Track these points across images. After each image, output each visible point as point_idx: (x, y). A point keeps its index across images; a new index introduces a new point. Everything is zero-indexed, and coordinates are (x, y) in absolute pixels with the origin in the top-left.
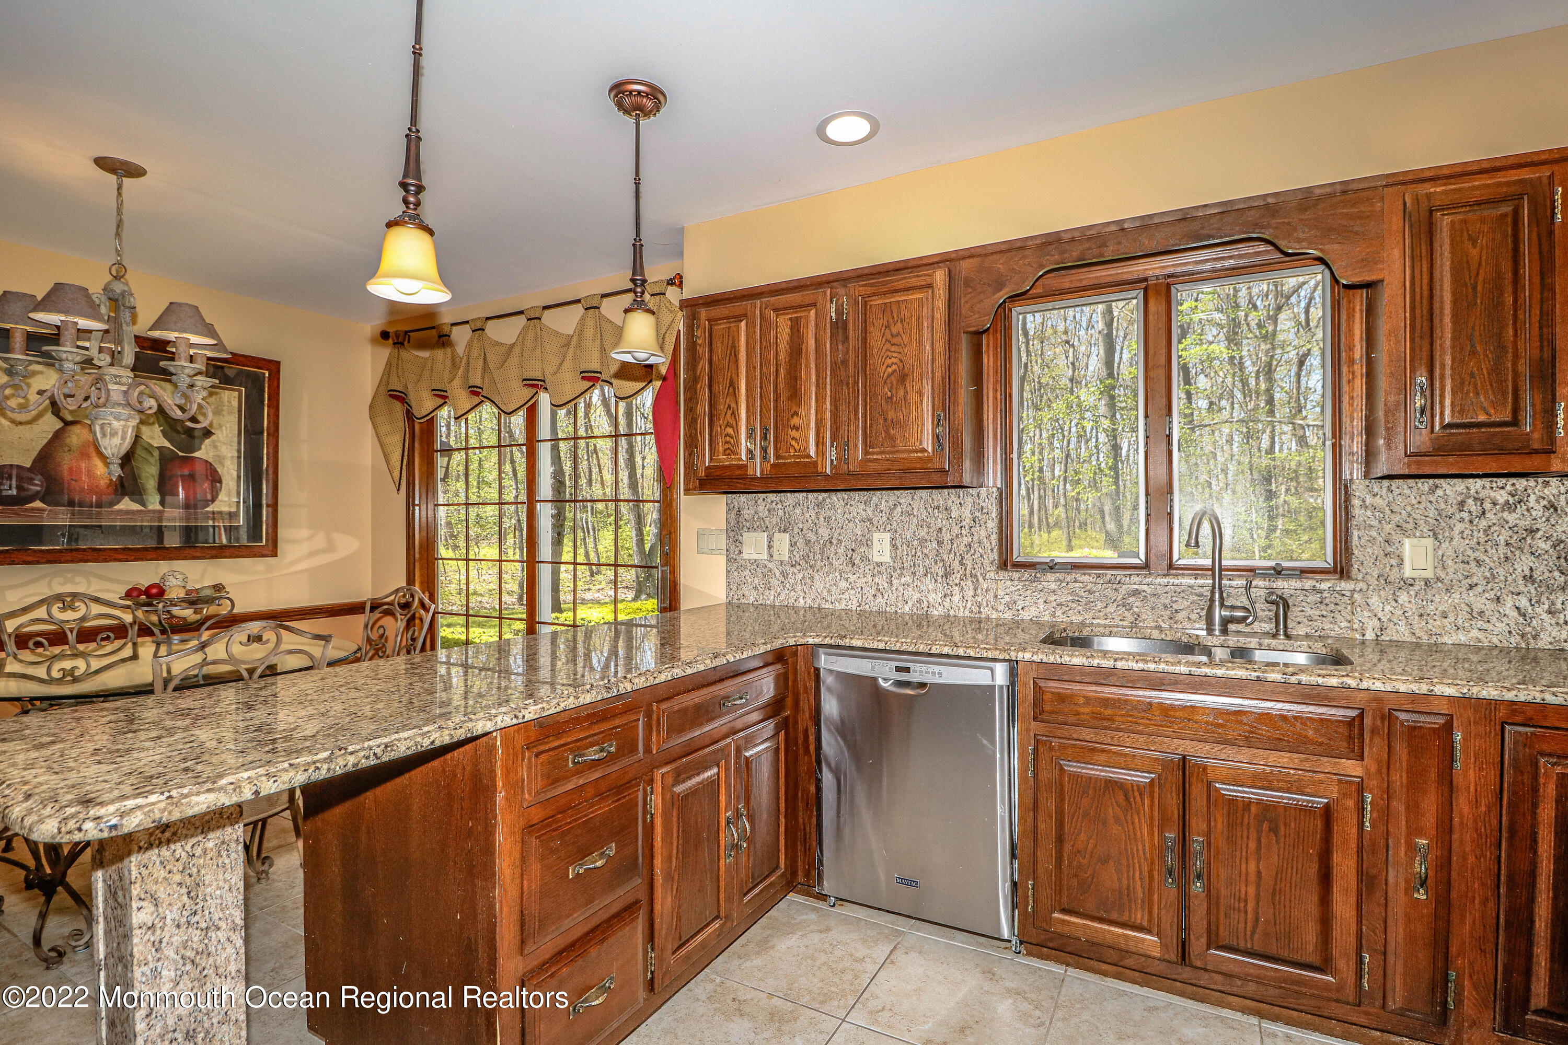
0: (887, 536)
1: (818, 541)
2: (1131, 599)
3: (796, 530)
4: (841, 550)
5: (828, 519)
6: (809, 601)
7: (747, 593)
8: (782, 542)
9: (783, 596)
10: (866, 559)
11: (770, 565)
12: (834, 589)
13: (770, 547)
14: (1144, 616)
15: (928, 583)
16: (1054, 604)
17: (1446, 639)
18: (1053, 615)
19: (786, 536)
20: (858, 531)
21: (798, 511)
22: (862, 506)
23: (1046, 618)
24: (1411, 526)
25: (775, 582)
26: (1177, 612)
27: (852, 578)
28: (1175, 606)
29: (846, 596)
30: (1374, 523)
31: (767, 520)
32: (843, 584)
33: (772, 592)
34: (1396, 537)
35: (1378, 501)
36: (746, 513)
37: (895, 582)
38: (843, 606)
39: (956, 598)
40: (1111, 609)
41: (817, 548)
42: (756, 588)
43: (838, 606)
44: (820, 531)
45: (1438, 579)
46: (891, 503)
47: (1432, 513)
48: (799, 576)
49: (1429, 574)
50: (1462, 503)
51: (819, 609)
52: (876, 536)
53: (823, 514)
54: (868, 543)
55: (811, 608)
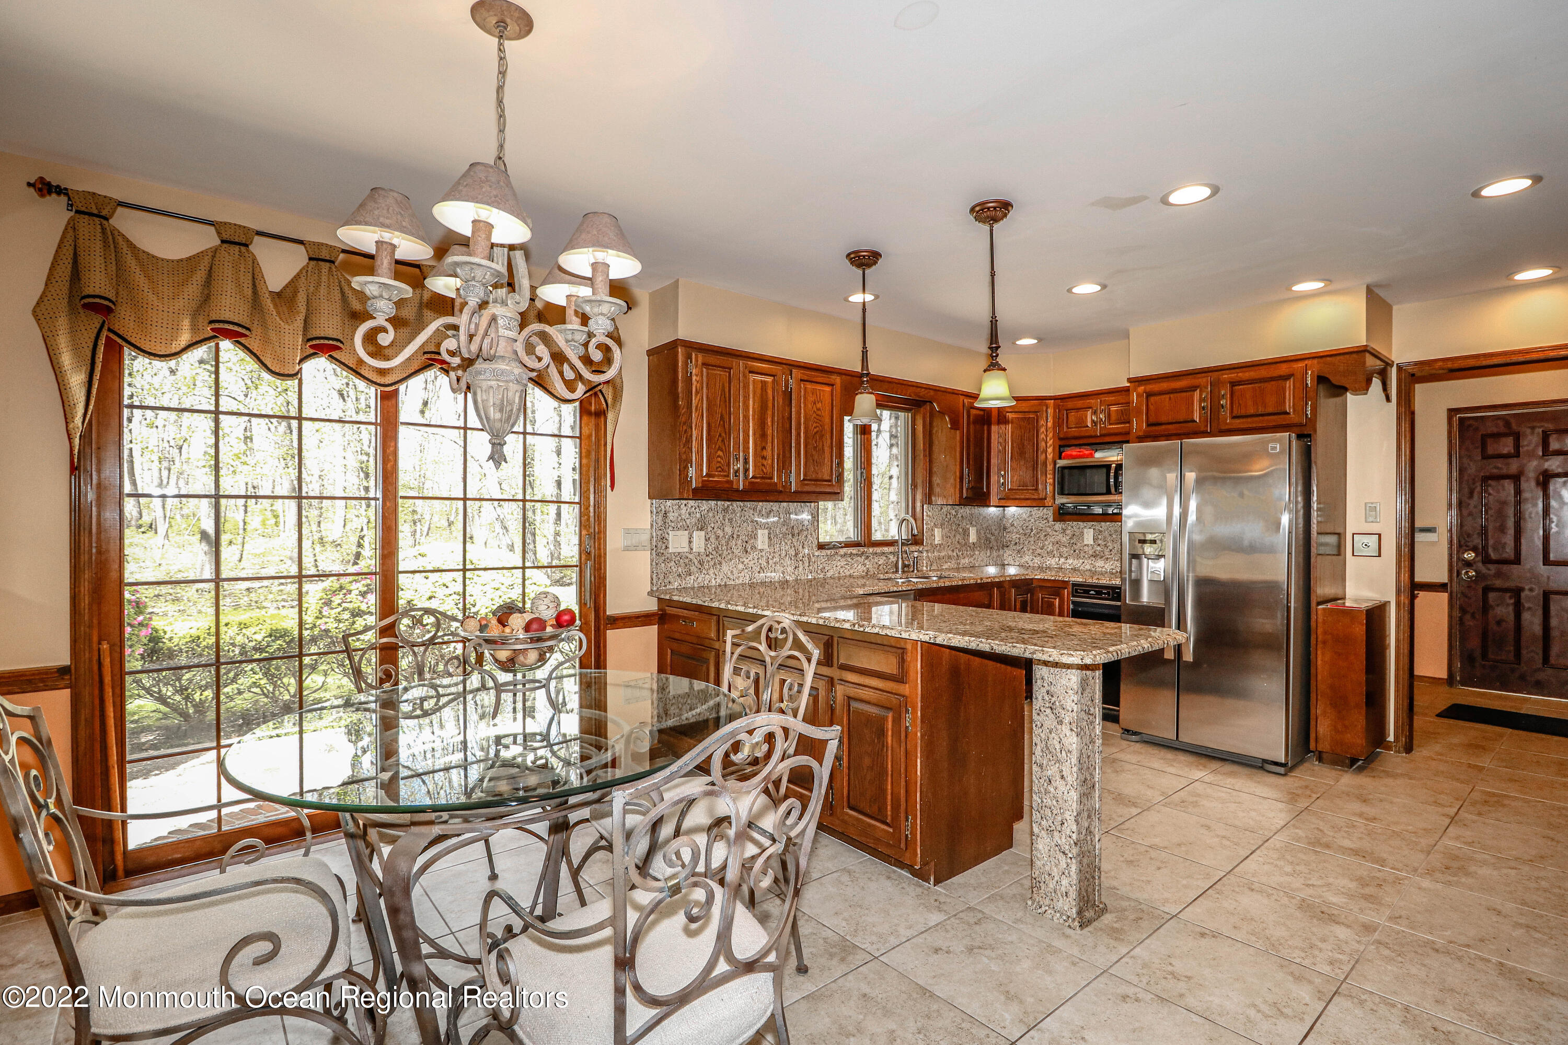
0: (766, 532)
1: (724, 536)
3: (710, 529)
4: (739, 542)
5: (730, 520)
6: (718, 581)
7: (672, 580)
8: (699, 538)
9: (700, 579)
10: (754, 548)
11: (690, 556)
12: (735, 571)
13: (690, 542)
15: (788, 561)
16: (839, 567)
17: (944, 567)
18: (839, 573)
19: (703, 533)
20: (749, 529)
21: (711, 514)
22: (752, 512)
24: (936, 524)
25: (693, 569)
27: (746, 561)
29: (742, 574)
30: (929, 523)
31: (688, 521)
32: (741, 566)
33: (692, 577)
34: (934, 528)
35: (930, 514)
36: (671, 516)
37: (771, 562)
38: (740, 582)
39: (801, 569)
40: (859, 566)
41: (723, 542)
42: (679, 575)
43: (737, 582)
44: (726, 529)
45: (942, 544)
46: (768, 510)
47: (941, 519)
48: (712, 563)
49: (940, 542)
50: (946, 515)
51: (725, 585)
52: (760, 532)
53: (727, 517)
54: (755, 537)
55: (720, 585)
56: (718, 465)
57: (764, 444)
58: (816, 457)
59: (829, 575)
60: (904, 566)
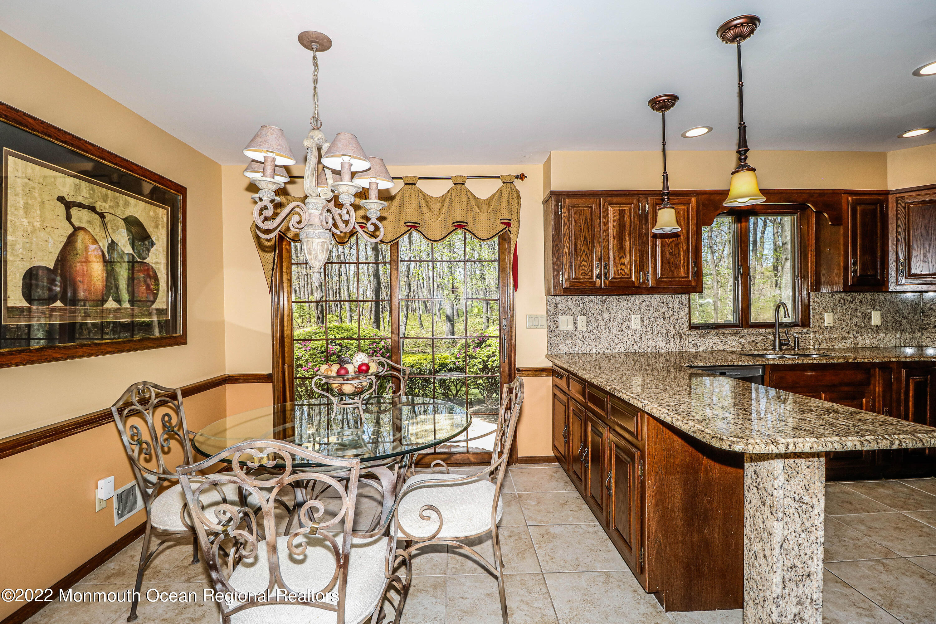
0: (639, 316)
1: (603, 320)
2: (741, 339)
3: (590, 314)
4: (615, 324)
5: (608, 309)
6: (598, 350)
7: (562, 348)
8: (582, 321)
9: (583, 348)
10: (628, 327)
11: (575, 333)
12: (612, 343)
13: (575, 324)
14: (745, 346)
15: (659, 338)
16: (712, 343)
17: (836, 347)
18: (712, 348)
19: (585, 318)
20: (624, 314)
21: (591, 305)
22: (626, 302)
23: (709, 350)
24: (826, 308)
25: (578, 341)
26: (757, 343)
27: (621, 337)
28: (756, 341)
29: (618, 346)
30: (817, 308)
31: (573, 310)
32: (617, 341)
33: (577, 347)
34: (823, 313)
35: (819, 301)
36: (560, 306)
37: (643, 338)
38: (617, 351)
39: (672, 344)
40: (734, 344)
41: (602, 324)
42: (567, 345)
43: (614, 351)
44: (604, 315)
45: (834, 326)
46: (641, 301)
47: (832, 304)
48: (593, 338)
49: (832, 325)
50: (840, 301)
51: (604, 353)
52: (633, 317)
53: (605, 306)
54: (629, 320)
55: (599, 353)
56: (583, 271)
57: (622, 254)
58: (672, 260)
59: (701, 349)
60: (781, 345)
